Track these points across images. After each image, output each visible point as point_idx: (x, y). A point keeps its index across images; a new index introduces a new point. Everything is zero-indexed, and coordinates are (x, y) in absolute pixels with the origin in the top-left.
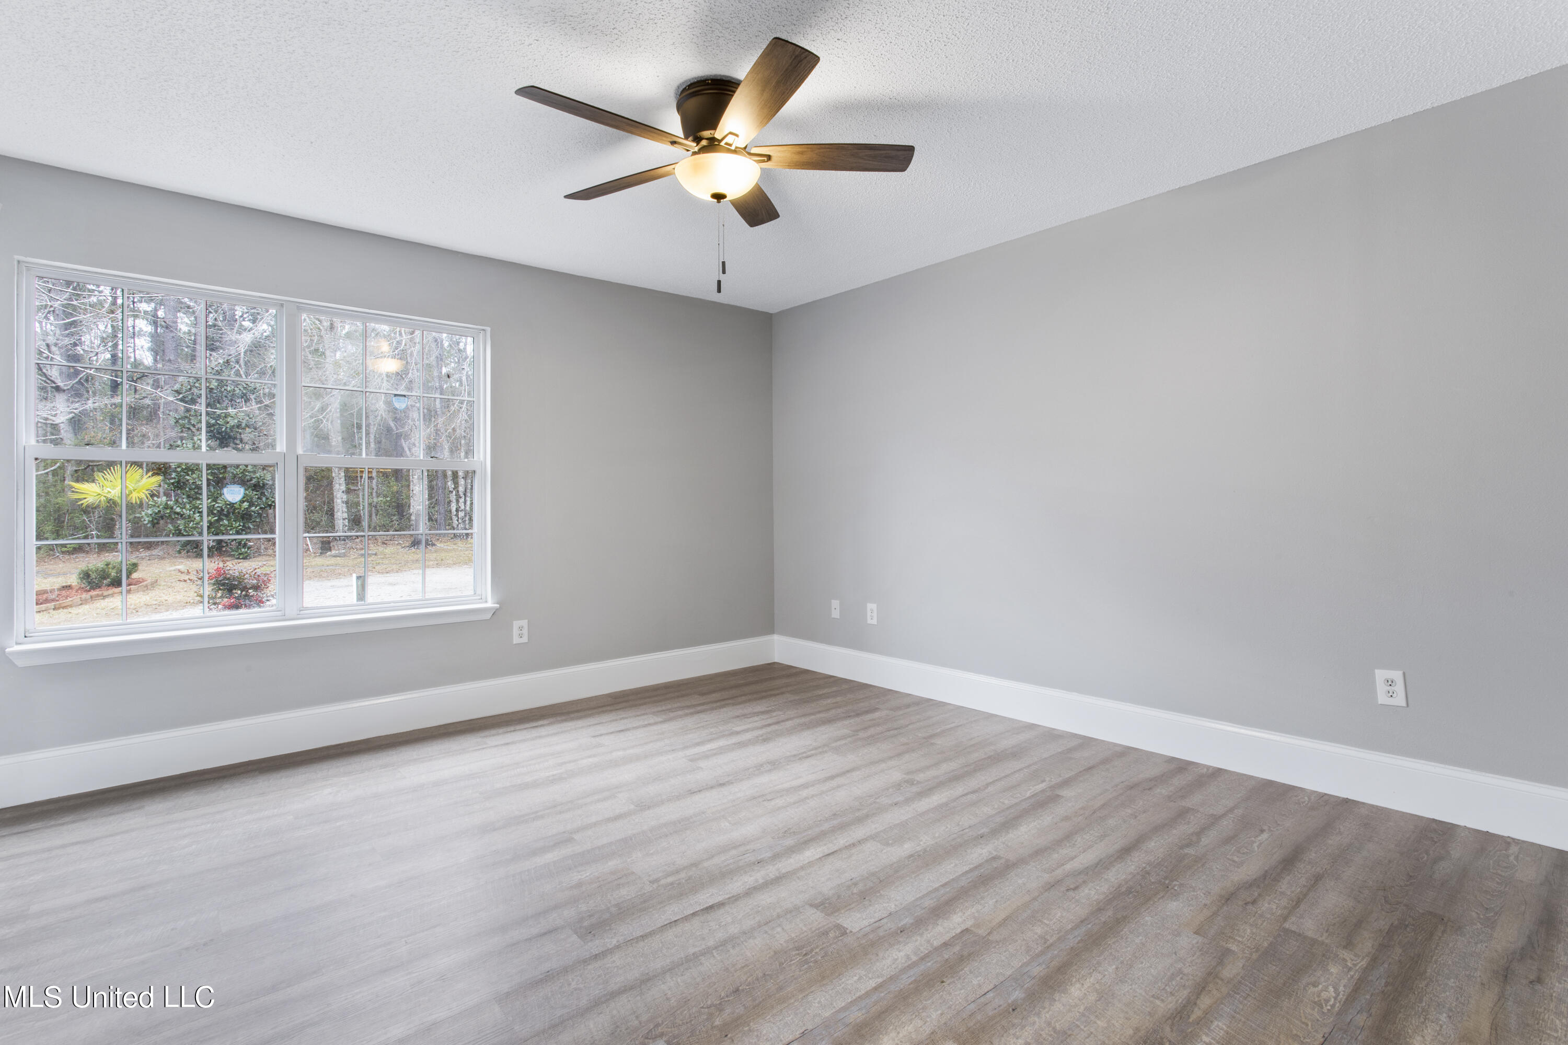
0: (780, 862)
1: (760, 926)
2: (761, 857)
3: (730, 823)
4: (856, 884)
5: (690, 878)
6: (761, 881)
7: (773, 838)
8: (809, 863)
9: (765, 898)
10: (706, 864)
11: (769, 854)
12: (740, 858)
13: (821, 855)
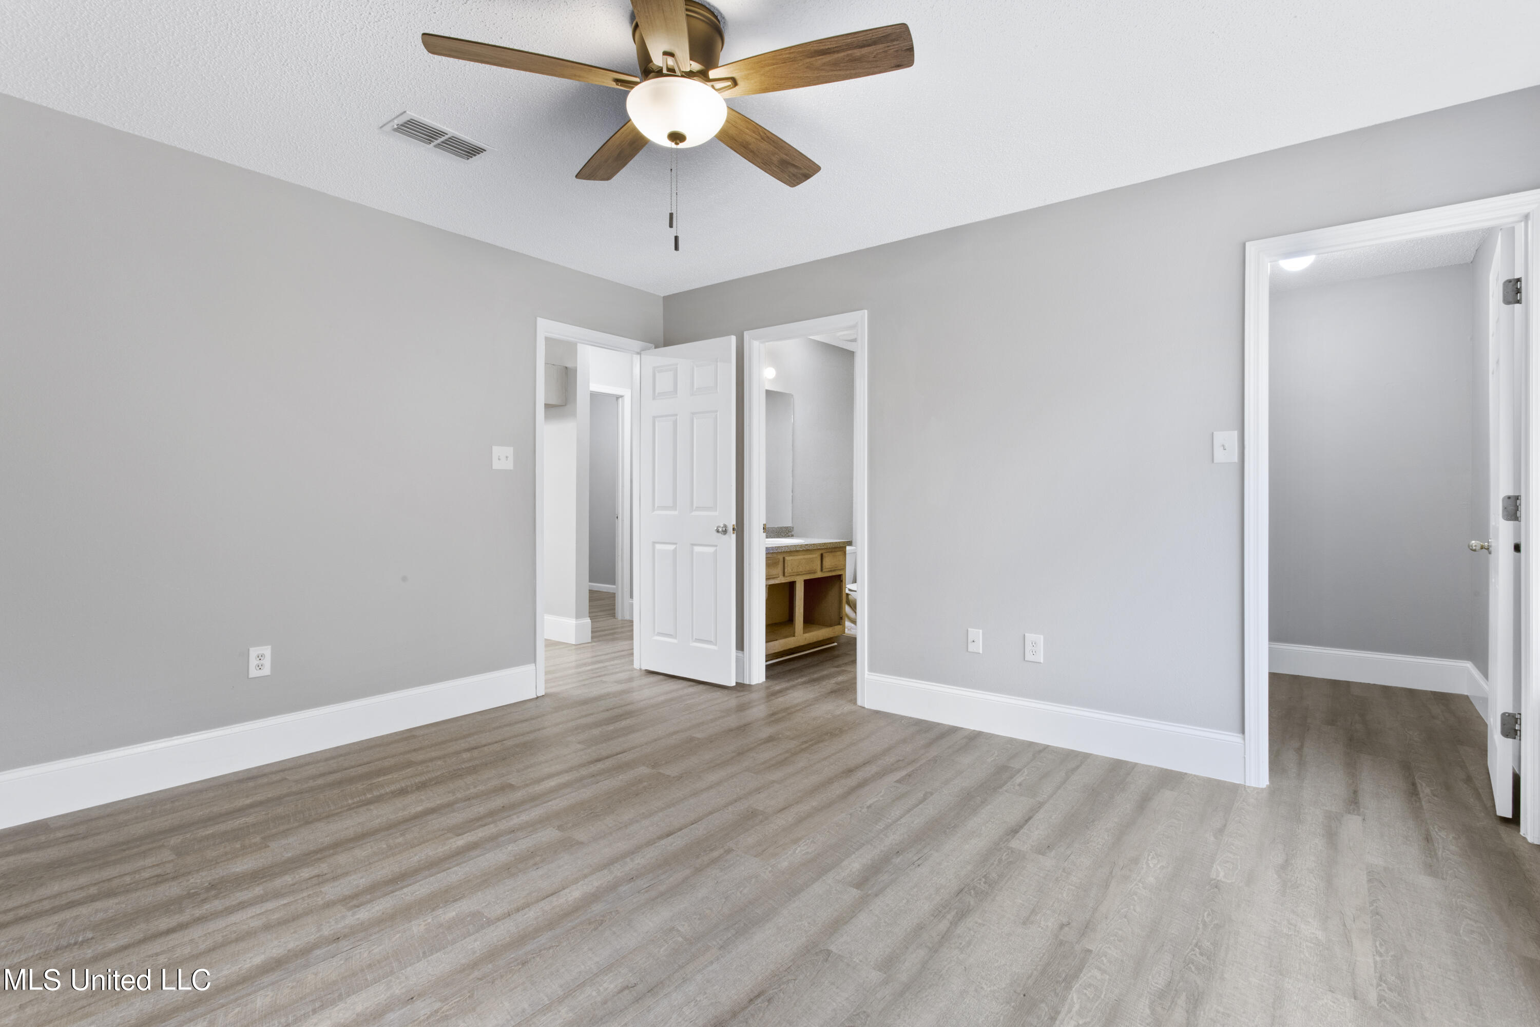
0: (609, 882)
1: (626, 826)
2: (630, 885)
3: (678, 931)
4: (535, 864)
5: (698, 857)
6: (628, 860)
7: (617, 912)
8: (578, 883)
9: (622, 846)
10: (688, 872)
11: (622, 889)
12: (653, 882)
13: (562, 893)
